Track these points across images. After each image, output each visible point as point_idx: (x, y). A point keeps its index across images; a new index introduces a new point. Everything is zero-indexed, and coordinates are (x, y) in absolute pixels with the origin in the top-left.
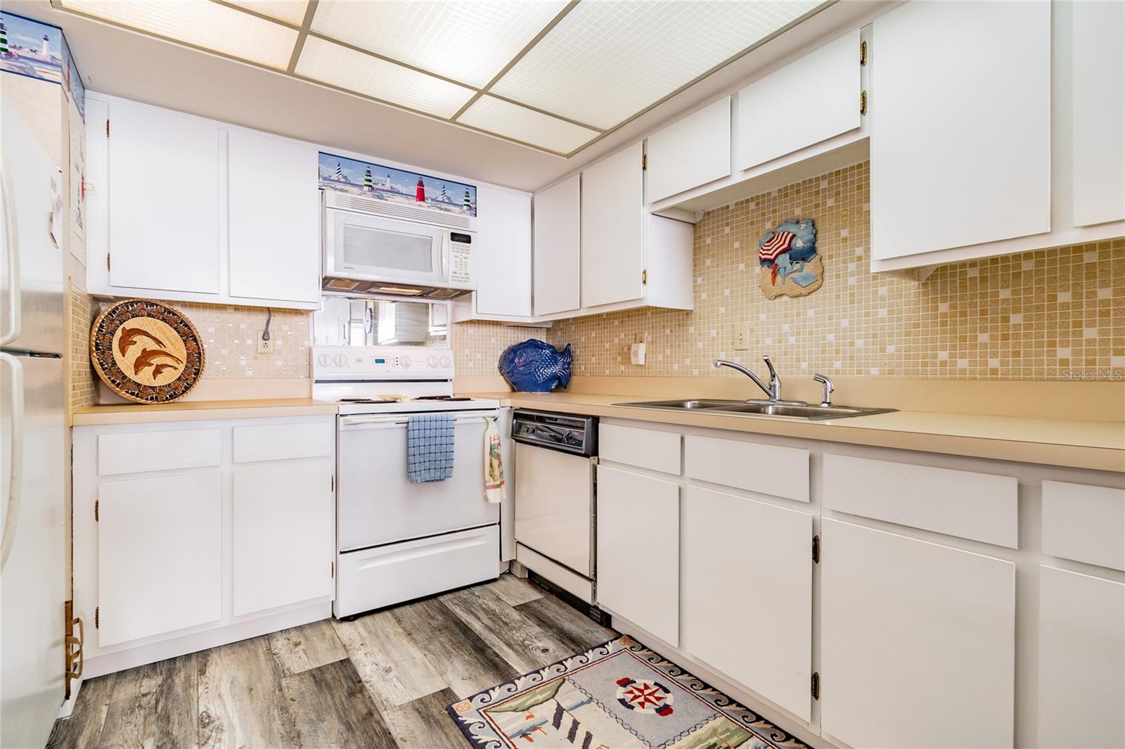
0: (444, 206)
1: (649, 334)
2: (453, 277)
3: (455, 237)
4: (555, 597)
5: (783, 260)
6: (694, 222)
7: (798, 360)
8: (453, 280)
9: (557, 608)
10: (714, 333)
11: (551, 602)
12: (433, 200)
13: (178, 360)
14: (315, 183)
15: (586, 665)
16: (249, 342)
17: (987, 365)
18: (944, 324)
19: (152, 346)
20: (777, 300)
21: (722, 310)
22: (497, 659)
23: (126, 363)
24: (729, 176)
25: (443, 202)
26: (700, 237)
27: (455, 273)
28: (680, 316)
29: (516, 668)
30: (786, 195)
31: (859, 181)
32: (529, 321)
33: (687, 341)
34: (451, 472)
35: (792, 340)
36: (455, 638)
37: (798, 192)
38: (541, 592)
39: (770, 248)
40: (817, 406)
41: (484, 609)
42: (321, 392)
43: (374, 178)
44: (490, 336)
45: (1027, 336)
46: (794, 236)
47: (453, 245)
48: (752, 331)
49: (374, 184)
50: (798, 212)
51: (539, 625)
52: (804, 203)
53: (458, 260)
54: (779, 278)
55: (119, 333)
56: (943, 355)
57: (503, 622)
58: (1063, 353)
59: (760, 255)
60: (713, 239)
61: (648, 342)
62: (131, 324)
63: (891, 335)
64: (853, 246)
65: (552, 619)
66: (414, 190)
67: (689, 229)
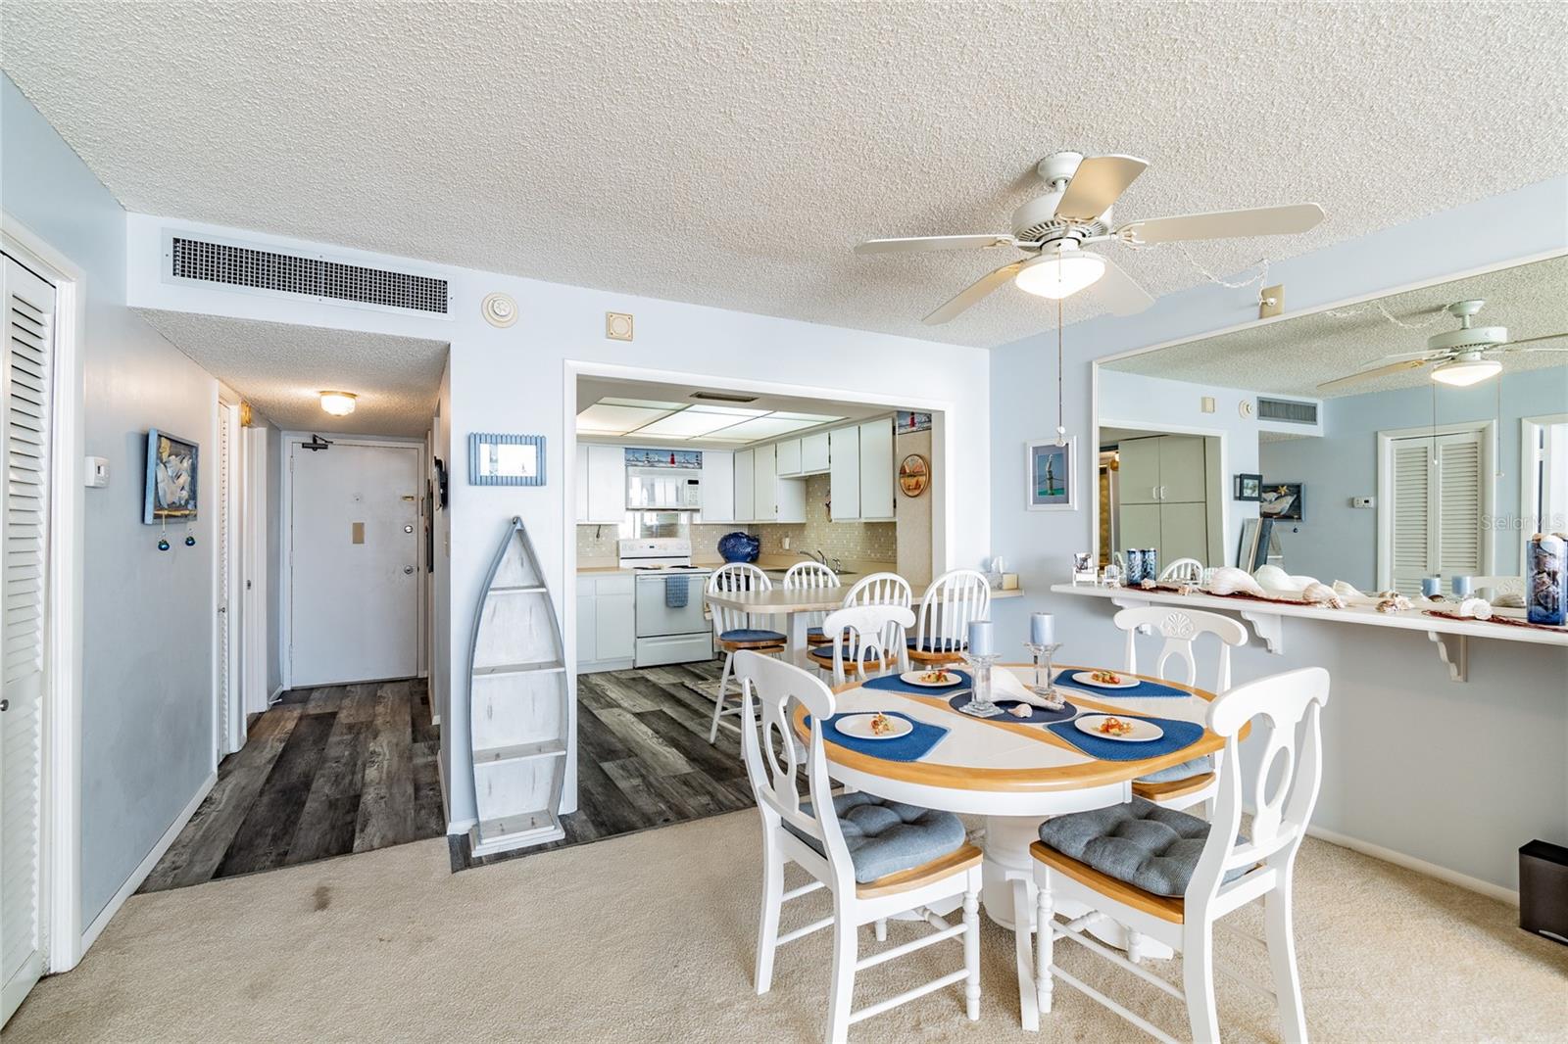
0: (685, 466)
1: (789, 533)
3: (691, 482)
6: (805, 479)
8: (690, 503)
10: (813, 535)
12: (679, 463)
14: (624, 462)
16: (591, 539)
21: (816, 525)
24: (801, 473)
25: (685, 462)
26: (808, 486)
27: (692, 500)
28: (801, 526)
32: (732, 522)
34: (687, 603)
42: (623, 564)
43: (650, 456)
44: (712, 532)
49: (650, 460)
53: (692, 493)
56: (867, 549)
61: (791, 537)
66: (669, 460)
67: (803, 484)
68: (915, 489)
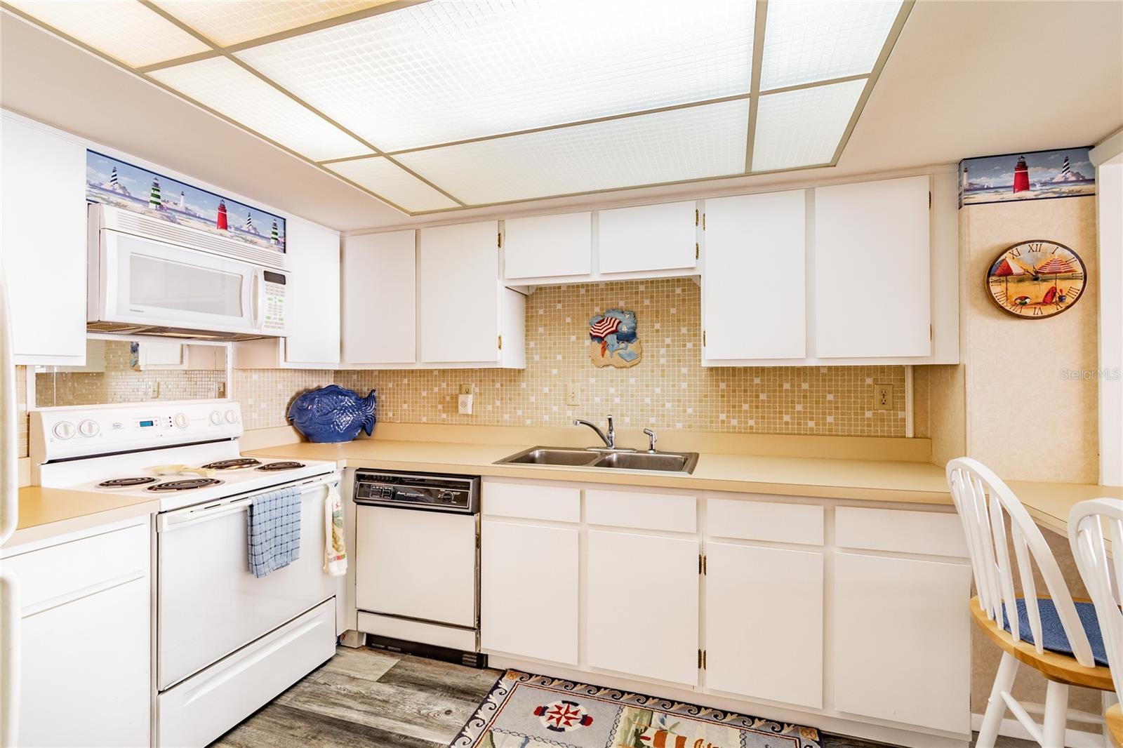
0: (249, 237)
1: (476, 386)
2: (266, 322)
4: (411, 656)
5: (611, 339)
6: (527, 294)
7: (622, 415)
8: (266, 326)
9: (423, 666)
10: (546, 390)
11: (412, 662)
12: (237, 229)
15: (497, 710)
17: (748, 423)
18: (723, 396)
20: (605, 368)
21: (555, 371)
22: (407, 740)
24: (588, 275)
25: (249, 232)
26: (532, 308)
27: (268, 318)
28: (512, 374)
29: (435, 741)
30: (612, 289)
31: (668, 291)
33: (519, 395)
34: (297, 553)
35: (617, 400)
36: (341, 739)
37: (622, 289)
38: (392, 656)
39: (601, 328)
40: (645, 452)
41: (345, 695)
44: (276, 382)
45: (768, 407)
46: (620, 322)
47: (267, 285)
48: (582, 390)
49: (164, 201)
50: (622, 304)
51: (421, 690)
52: (627, 298)
53: (272, 302)
54: (607, 352)
56: (723, 417)
57: (379, 700)
58: (787, 418)
59: (592, 332)
60: (545, 312)
61: (476, 394)
63: (690, 401)
64: (663, 336)
65: (427, 678)
66: (214, 215)
67: (524, 300)
68: (1045, 302)
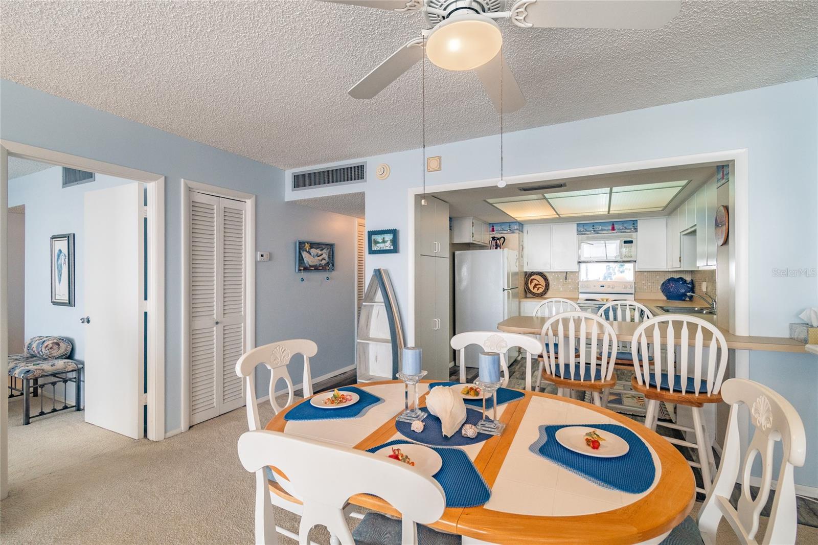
3: (626, 242)
12: (618, 229)
13: (543, 286)
14: (576, 233)
16: (561, 280)
19: (537, 283)
23: (531, 287)
25: (623, 229)
27: (626, 255)
32: (669, 269)
42: (580, 296)
43: (596, 227)
44: (656, 276)
47: (625, 245)
55: (530, 280)
61: (707, 282)
62: (532, 277)
66: (610, 228)
